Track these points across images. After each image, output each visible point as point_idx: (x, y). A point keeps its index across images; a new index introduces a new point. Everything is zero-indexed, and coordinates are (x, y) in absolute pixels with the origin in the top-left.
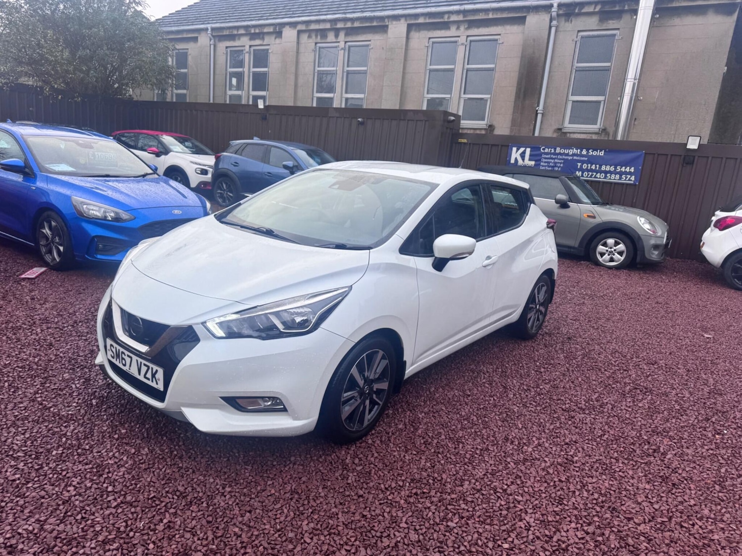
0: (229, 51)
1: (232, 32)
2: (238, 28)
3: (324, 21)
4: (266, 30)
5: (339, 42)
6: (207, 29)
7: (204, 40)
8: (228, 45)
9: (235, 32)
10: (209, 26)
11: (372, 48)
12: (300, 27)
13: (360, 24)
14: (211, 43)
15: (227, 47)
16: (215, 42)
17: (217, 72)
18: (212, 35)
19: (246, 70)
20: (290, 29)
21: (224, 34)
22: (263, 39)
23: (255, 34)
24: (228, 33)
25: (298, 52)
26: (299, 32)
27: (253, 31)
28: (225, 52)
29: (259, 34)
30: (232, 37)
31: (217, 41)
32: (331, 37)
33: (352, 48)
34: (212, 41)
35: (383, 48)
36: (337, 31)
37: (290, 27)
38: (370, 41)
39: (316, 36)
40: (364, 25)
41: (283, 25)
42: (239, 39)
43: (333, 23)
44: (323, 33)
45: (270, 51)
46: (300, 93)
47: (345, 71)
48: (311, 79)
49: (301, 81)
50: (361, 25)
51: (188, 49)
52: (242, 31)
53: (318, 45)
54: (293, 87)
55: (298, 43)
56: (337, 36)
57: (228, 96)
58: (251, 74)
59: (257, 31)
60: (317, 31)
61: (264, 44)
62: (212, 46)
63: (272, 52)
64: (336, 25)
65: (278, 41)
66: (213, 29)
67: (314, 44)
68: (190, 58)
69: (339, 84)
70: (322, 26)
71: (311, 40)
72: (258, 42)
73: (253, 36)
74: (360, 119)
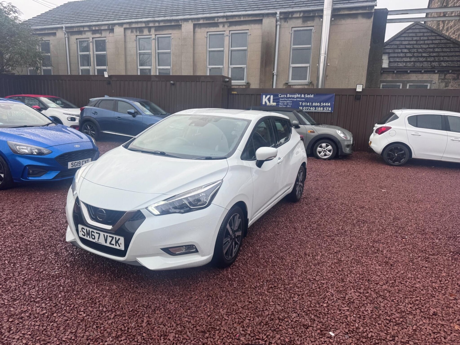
0: (78, 41)
1: (80, 29)
2: (83, 27)
3: (141, 22)
4: (102, 28)
5: (151, 35)
6: (62, 28)
7: (60, 34)
8: (77, 38)
9: (82, 29)
10: (64, 26)
11: (173, 39)
12: (125, 26)
14: (66, 36)
15: (77, 39)
16: (68, 35)
17: (71, 55)
18: (66, 31)
19: (91, 53)
20: (119, 27)
21: (74, 30)
22: (101, 33)
23: (95, 30)
24: (77, 30)
25: (125, 42)
26: (125, 29)
27: (94, 29)
28: (76, 42)
29: (98, 30)
30: (80, 33)
31: (69, 35)
32: (146, 32)
33: (159, 39)
34: (66, 35)
35: (179, 38)
36: (150, 29)
37: (119, 26)
38: (171, 34)
39: (136, 32)
40: (166, 25)
41: (114, 25)
42: (85, 34)
43: (147, 23)
44: (141, 30)
45: (106, 41)
46: (129, 67)
47: (157, 52)
48: (135, 58)
49: (129, 59)
50: (165, 25)
51: (49, 40)
52: (86, 29)
53: (138, 37)
54: (124, 63)
55: (125, 36)
56: (150, 31)
57: (80, 70)
58: (95, 56)
59: (97, 28)
60: (136, 28)
61: (102, 36)
62: (67, 39)
63: (108, 42)
64: (149, 24)
65: (111, 35)
66: (66, 28)
67: (135, 36)
68: (51, 46)
69: (154, 60)
70: (139, 25)
71: (133, 34)
72: (98, 35)
73: (94, 32)
74: (172, 82)
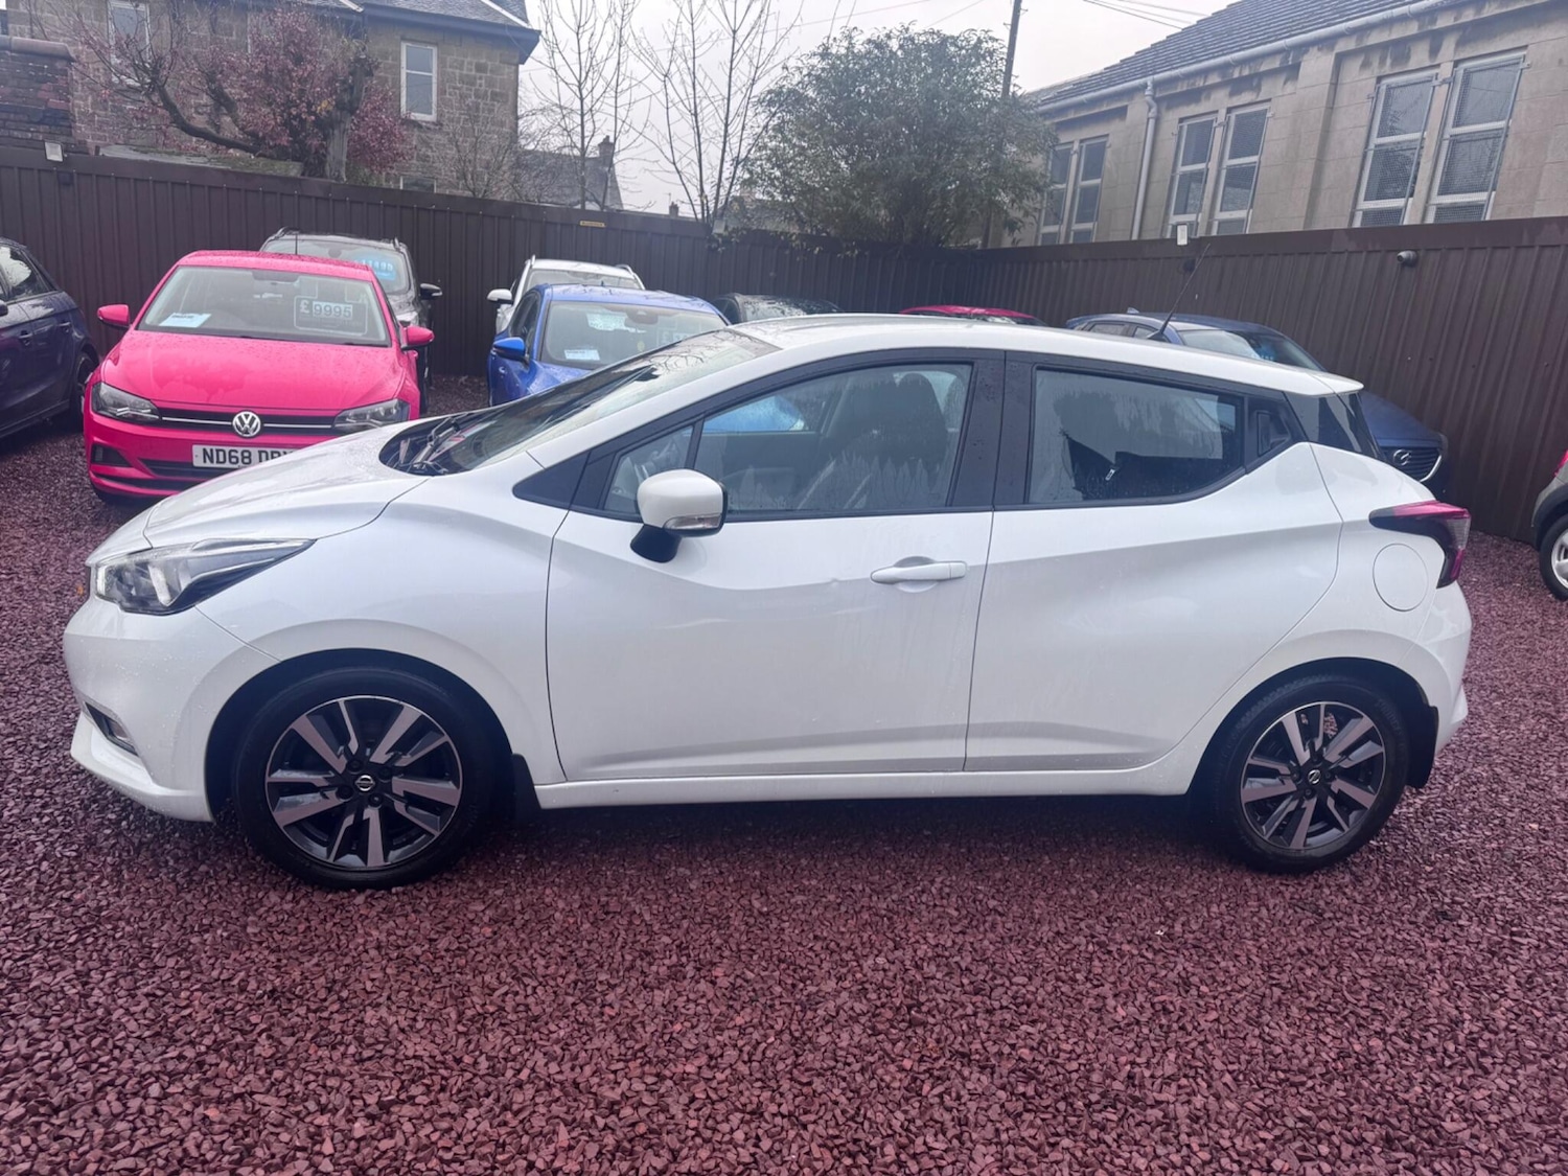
0: (1186, 127)
1: (1194, 84)
2: (1206, 72)
3: (1403, 19)
4: (1264, 68)
5: (1438, 65)
6: (1145, 86)
7: (1138, 110)
8: (1183, 116)
9: (1200, 83)
10: (1149, 80)
11: (1529, 66)
12: (1342, 46)
13: (1499, 7)
14: (1150, 115)
15: (1181, 120)
16: (1159, 111)
17: (1156, 176)
18: (1154, 98)
19: (1213, 165)
20: (1319, 54)
21: (1179, 90)
22: (1258, 89)
23: (1242, 79)
24: (1185, 89)
25: (1331, 107)
26: (1341, 59)
27: (1236, 75)
28: (1176, 131)
29: (1250, 78)
30: (1193, 96)
31: (1163, 110)
32: (1420, 55)
33: (1475, 78)
34: (1154, 110)
35: (1561, 61)
36: (1435, 39)
37: (1319, 49)
38: (1526, 47)
39: (1382, 62)
40: (1509, 9)
41: (1303, 48)
42: (1208, 97)
43: (1427, 19)
44: (1399, 50)
45: (1269, 115)
46: (1324, 206)
47: (1447, 136)
48: (1355, 169)
49: (1330, 174)
50: (1504, 10)
51: (1107, 135)
52: (1214, 79)
53: (1386, 82)
54: (1308, 191)
55: (1335, 84)
56: (1434, 51)
58: (1224, 173)
59: (1246, 72)
60: (1383, 47)
61: (1259, 99)
62: (1152, 122)
63: (1274, 115)
64: (1434, 21)
65: (1290, 88)
66: (1157, 85)
67: (1374, 81)
68: (1109, 154)
69: (1426, 172)
70: (1397, 33)
71: (1366, 74)
72: (1246, 97)
73: (1238, 86)
74: (1403, 254)
